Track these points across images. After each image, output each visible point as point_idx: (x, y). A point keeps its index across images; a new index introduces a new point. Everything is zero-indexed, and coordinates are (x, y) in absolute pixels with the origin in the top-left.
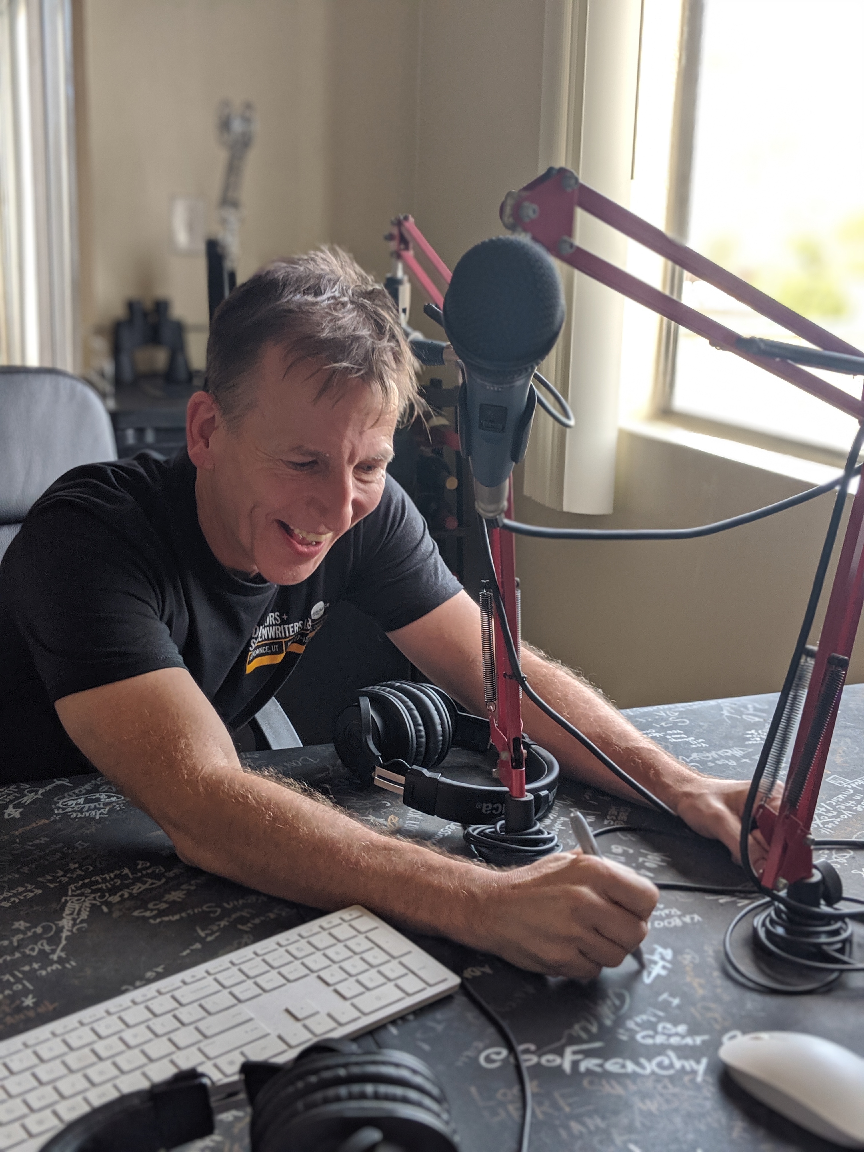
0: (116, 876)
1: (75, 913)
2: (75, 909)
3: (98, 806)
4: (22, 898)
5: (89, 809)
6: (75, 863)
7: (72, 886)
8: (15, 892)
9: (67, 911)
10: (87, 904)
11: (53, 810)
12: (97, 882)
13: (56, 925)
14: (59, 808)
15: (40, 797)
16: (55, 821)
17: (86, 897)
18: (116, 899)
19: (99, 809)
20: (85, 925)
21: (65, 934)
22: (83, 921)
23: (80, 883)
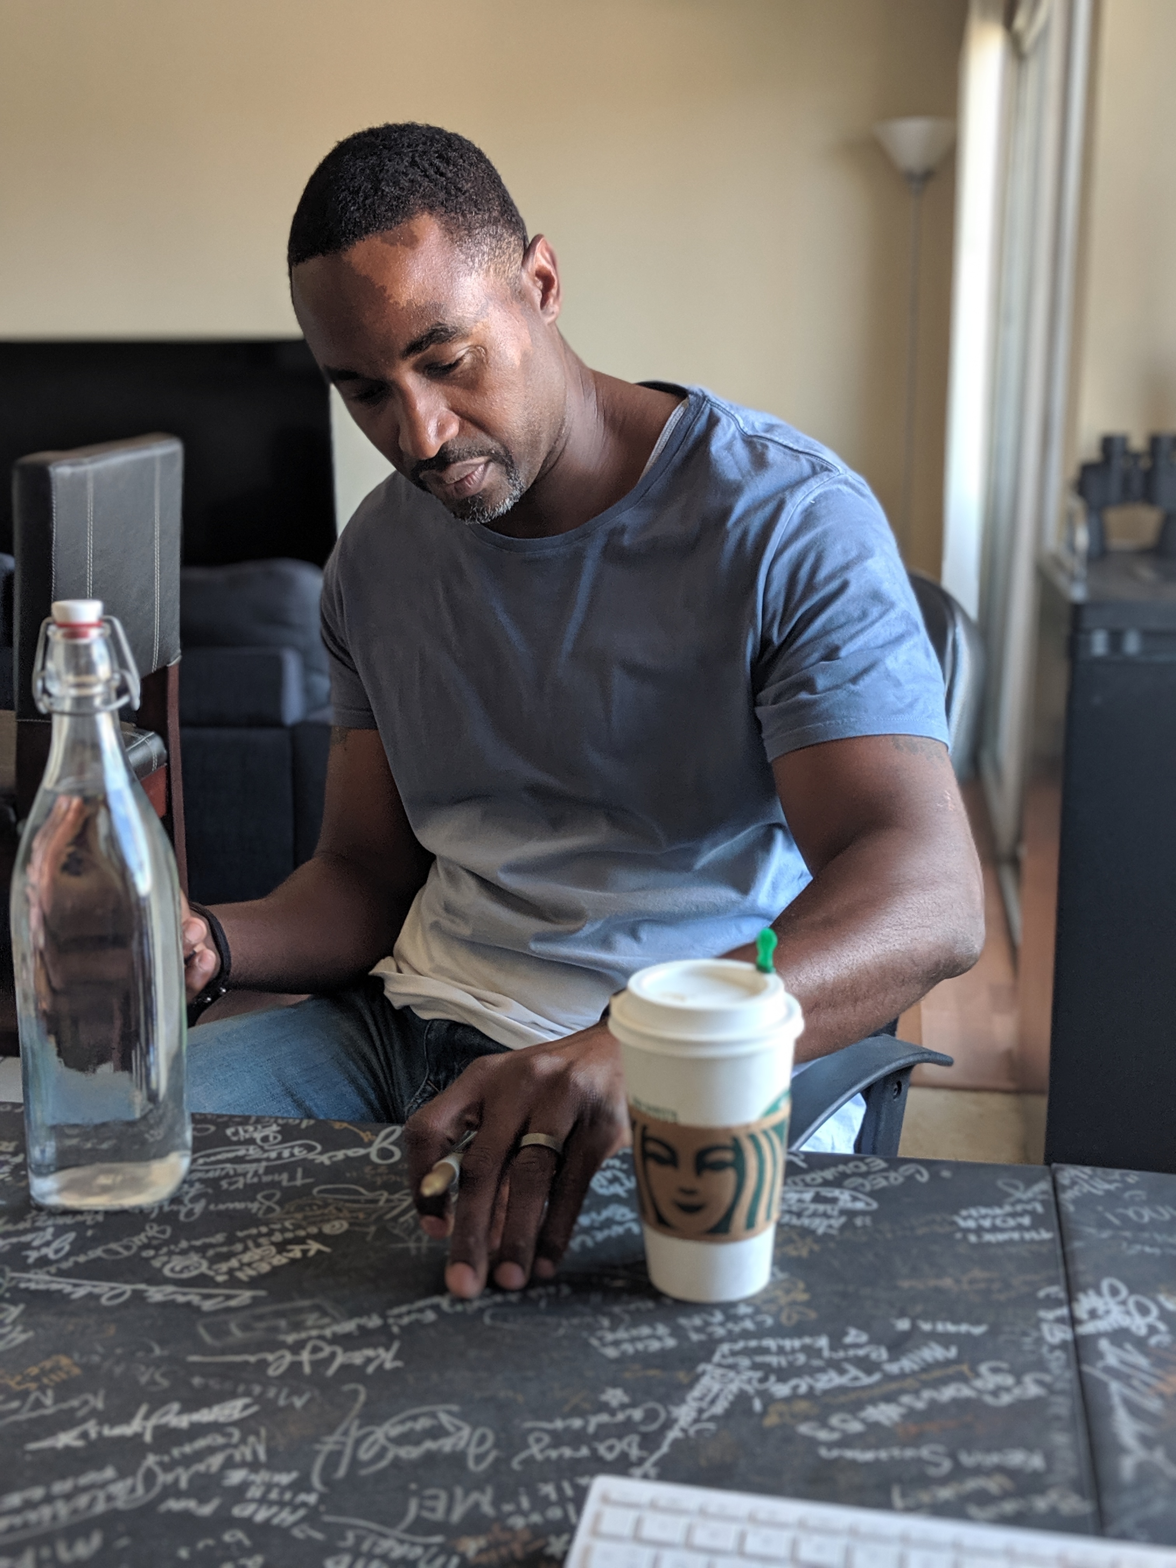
0: (802, 1348)
1: (708, 1399)
2: (709, 1390)
3: (829, 1212)
4: (640, 1347)
8: (634, 1332)
9: (696, 1392)
10: (734, 1387)
12: (766, 1351)
13: (669, 1413)
18: (782, 1390)
19: (829, 1218)
20: (712, 1426)
21: (674, 1434)
22: (713, 1418)
23: (740, 1344)
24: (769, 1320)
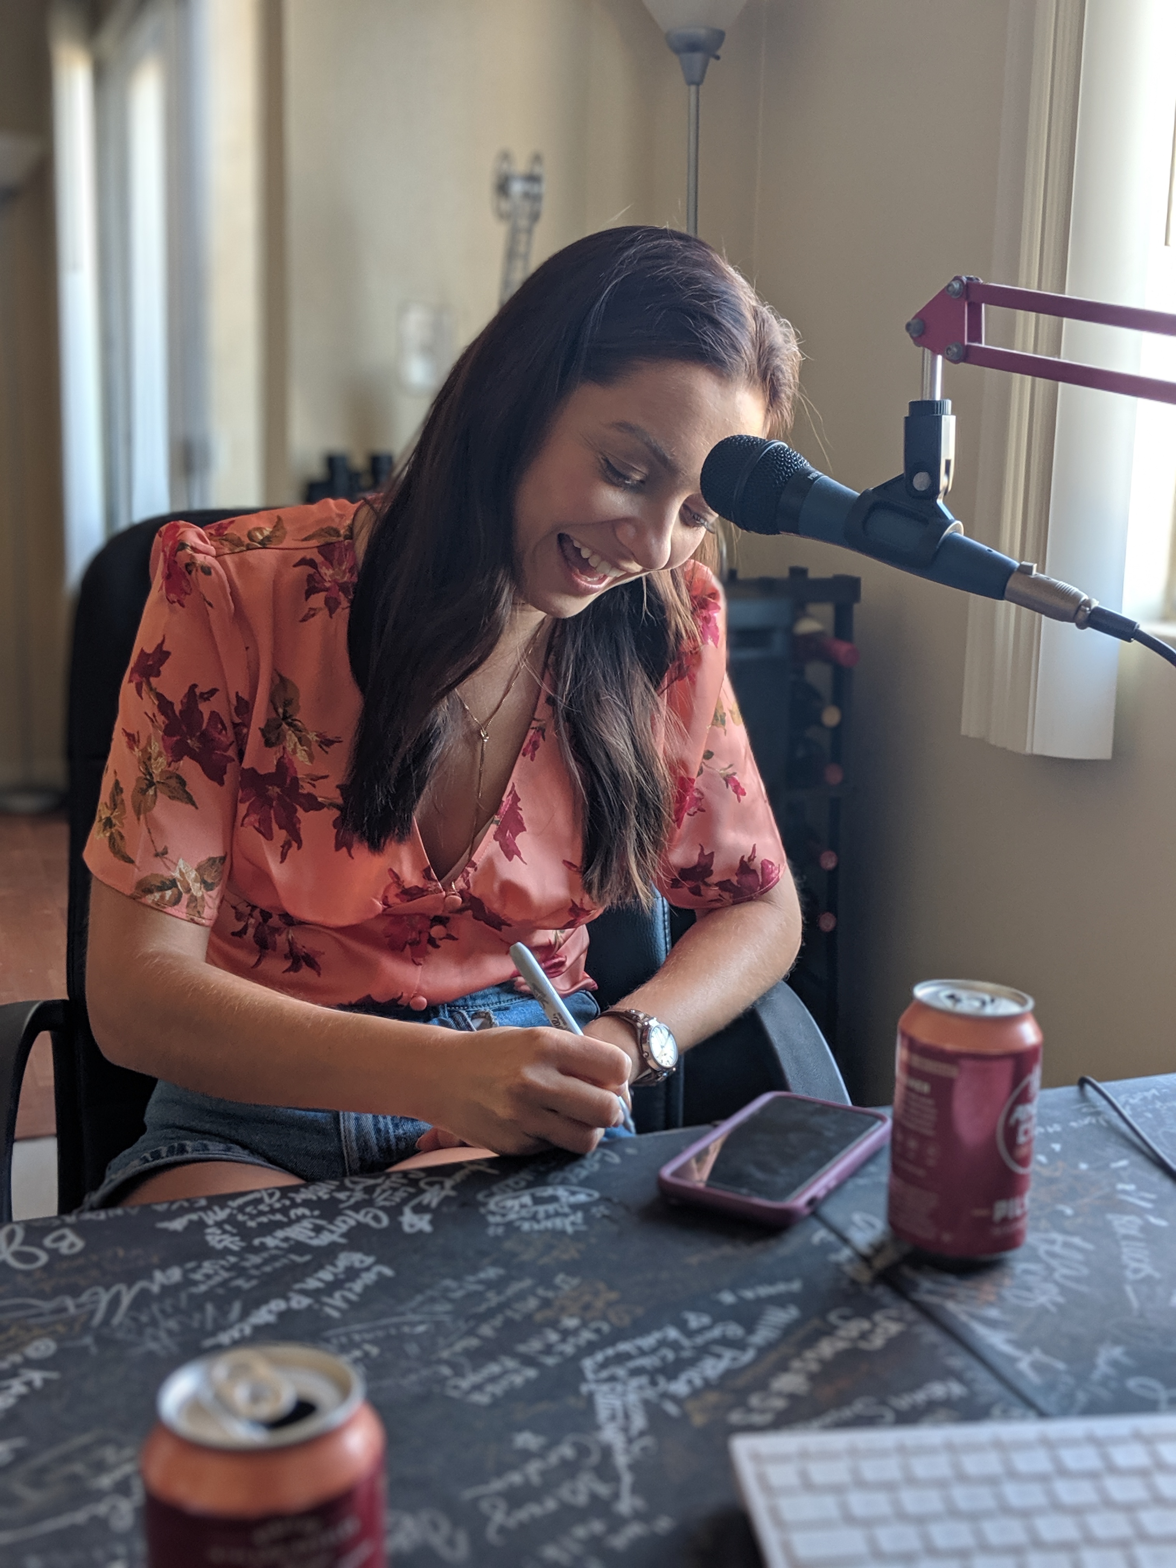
0: (663, 1343)
1: (620, 1417)
2: (613, 1408)
3: (560, 1210)
4: (503, 1385)
5: (548, 1216)
6: (572, 1316)
7: (588, 1364)
8: (485, 1373)
9: (603, 1414)
10: (633, 1398)
11: (483, 1218)
12: (630, 1355)
13: (595, 1440)
14: (493, 1213)
15: (453, 1193)
16: (497, 1238)
17: (625, 1383)
18: (680, 1387)
19: (566, 1215)
20: (648, 1441)
21: (621, 1460)
22: (642, 1434)
23: (600, 1357)
24: (605, 1328)
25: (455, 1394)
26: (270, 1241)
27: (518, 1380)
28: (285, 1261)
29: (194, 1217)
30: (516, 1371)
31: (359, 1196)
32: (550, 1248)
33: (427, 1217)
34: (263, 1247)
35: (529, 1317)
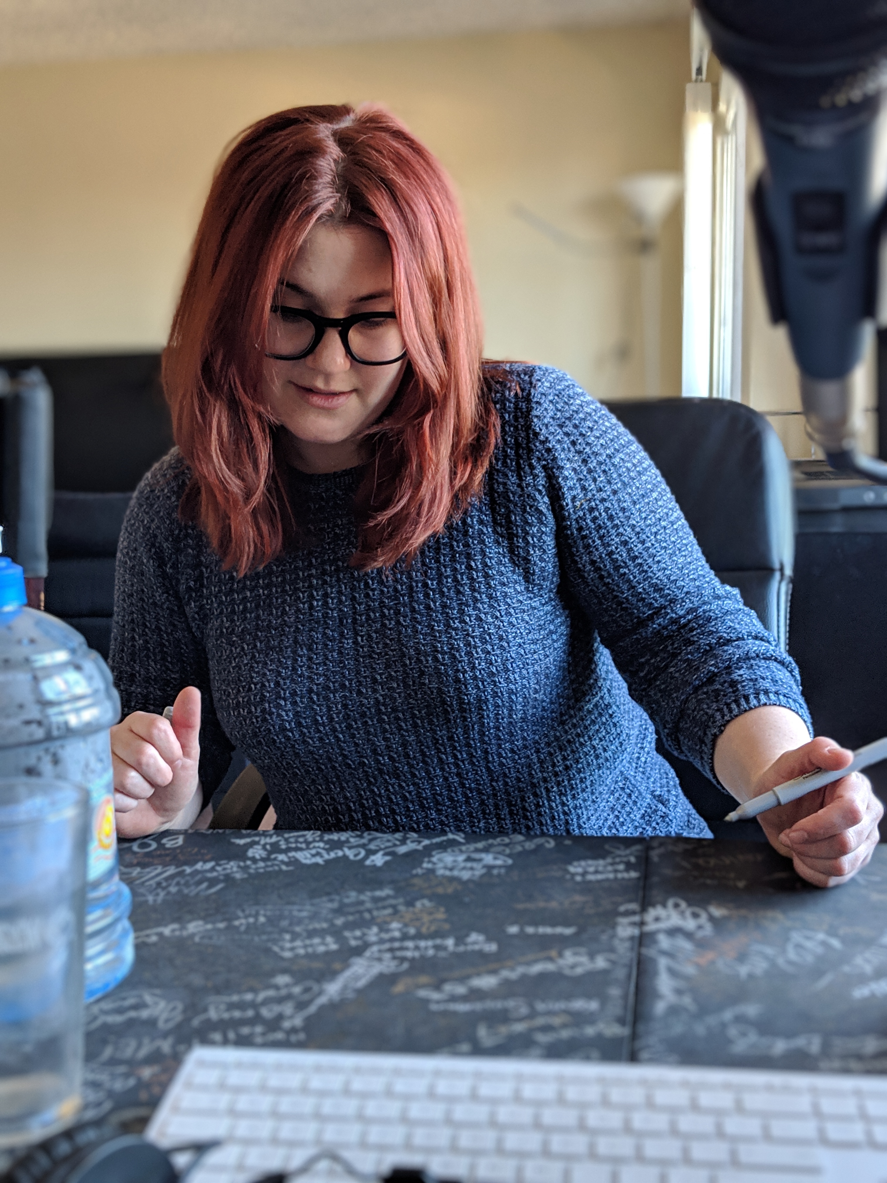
1: (354, 978)
2: (355, 974)
4: (310, 950)
5: (462, 869)
6: (399, 921)
8: (308, 942)
9: (345, 975)
11: (422, 862)
12: (406, 949)
13: (321, 988)
14: (430, 862)
16: (416, 875)
21: (321, 1001)
22: (354, 990)
23: (387, 946)
24: (412, 931)
25: (276, 949)
26: (282, 857)
27: (321, 949)
28: (276, 868)
29: (257, 839)
30: (326, 945)
31: (364, 841)
32: (440, 884)
33: (388, 858)
34: (275, 859)
35: (373, 918)
